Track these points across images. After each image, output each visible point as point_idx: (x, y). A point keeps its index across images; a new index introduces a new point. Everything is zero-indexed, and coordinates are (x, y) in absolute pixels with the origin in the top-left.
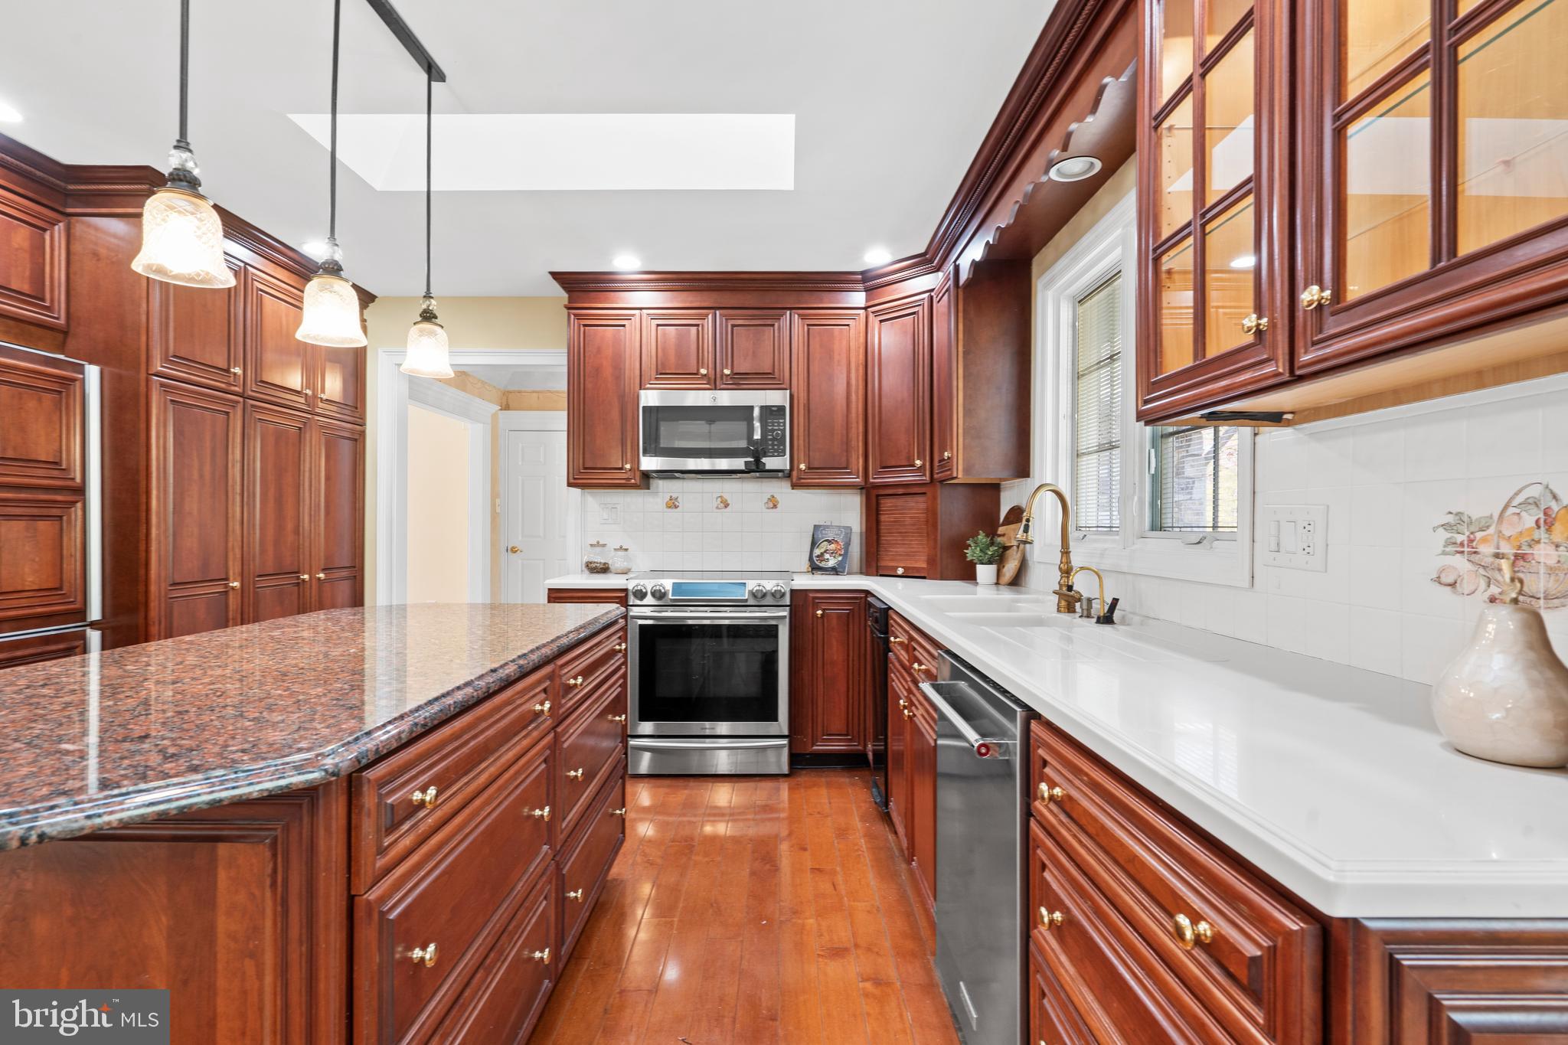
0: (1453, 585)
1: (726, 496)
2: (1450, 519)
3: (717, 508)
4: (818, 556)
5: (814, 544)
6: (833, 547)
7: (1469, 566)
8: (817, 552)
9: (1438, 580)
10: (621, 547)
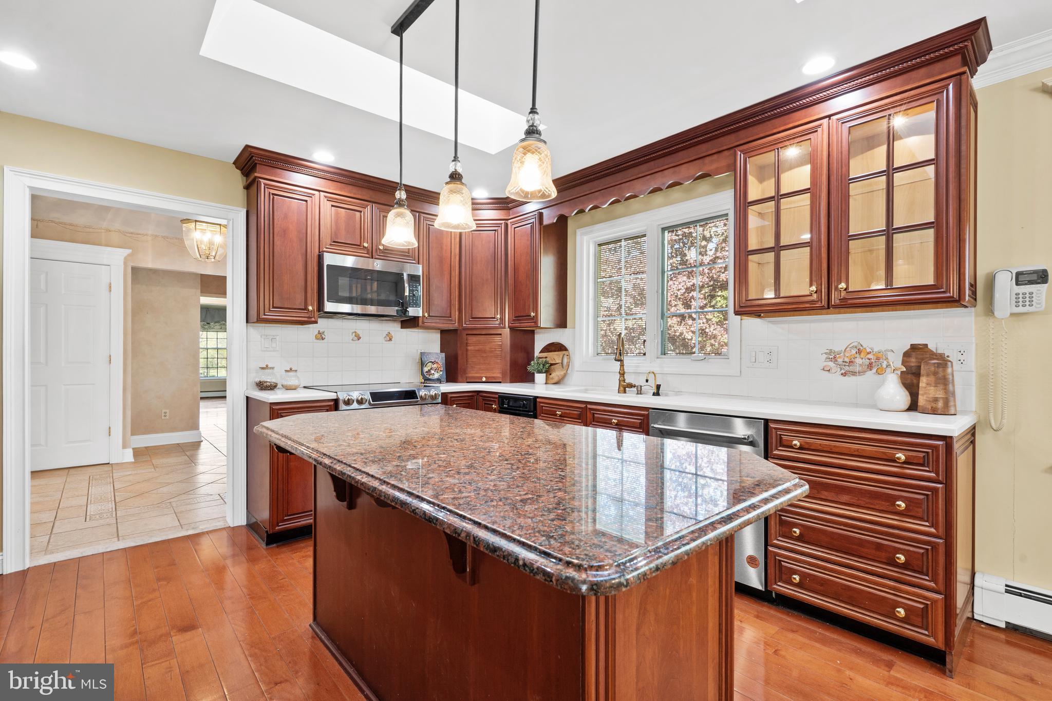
0: (829, 371)
1: (358, 332)
2: (828, 351)
3: (352, 340)
4: (427, 372)
5: (422, 364)
6: (435, 366)
7: (834, 365)
8: (426, 369)
9: (823, 369)
10: (291, 369)
